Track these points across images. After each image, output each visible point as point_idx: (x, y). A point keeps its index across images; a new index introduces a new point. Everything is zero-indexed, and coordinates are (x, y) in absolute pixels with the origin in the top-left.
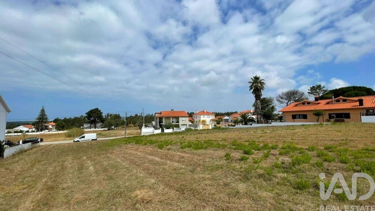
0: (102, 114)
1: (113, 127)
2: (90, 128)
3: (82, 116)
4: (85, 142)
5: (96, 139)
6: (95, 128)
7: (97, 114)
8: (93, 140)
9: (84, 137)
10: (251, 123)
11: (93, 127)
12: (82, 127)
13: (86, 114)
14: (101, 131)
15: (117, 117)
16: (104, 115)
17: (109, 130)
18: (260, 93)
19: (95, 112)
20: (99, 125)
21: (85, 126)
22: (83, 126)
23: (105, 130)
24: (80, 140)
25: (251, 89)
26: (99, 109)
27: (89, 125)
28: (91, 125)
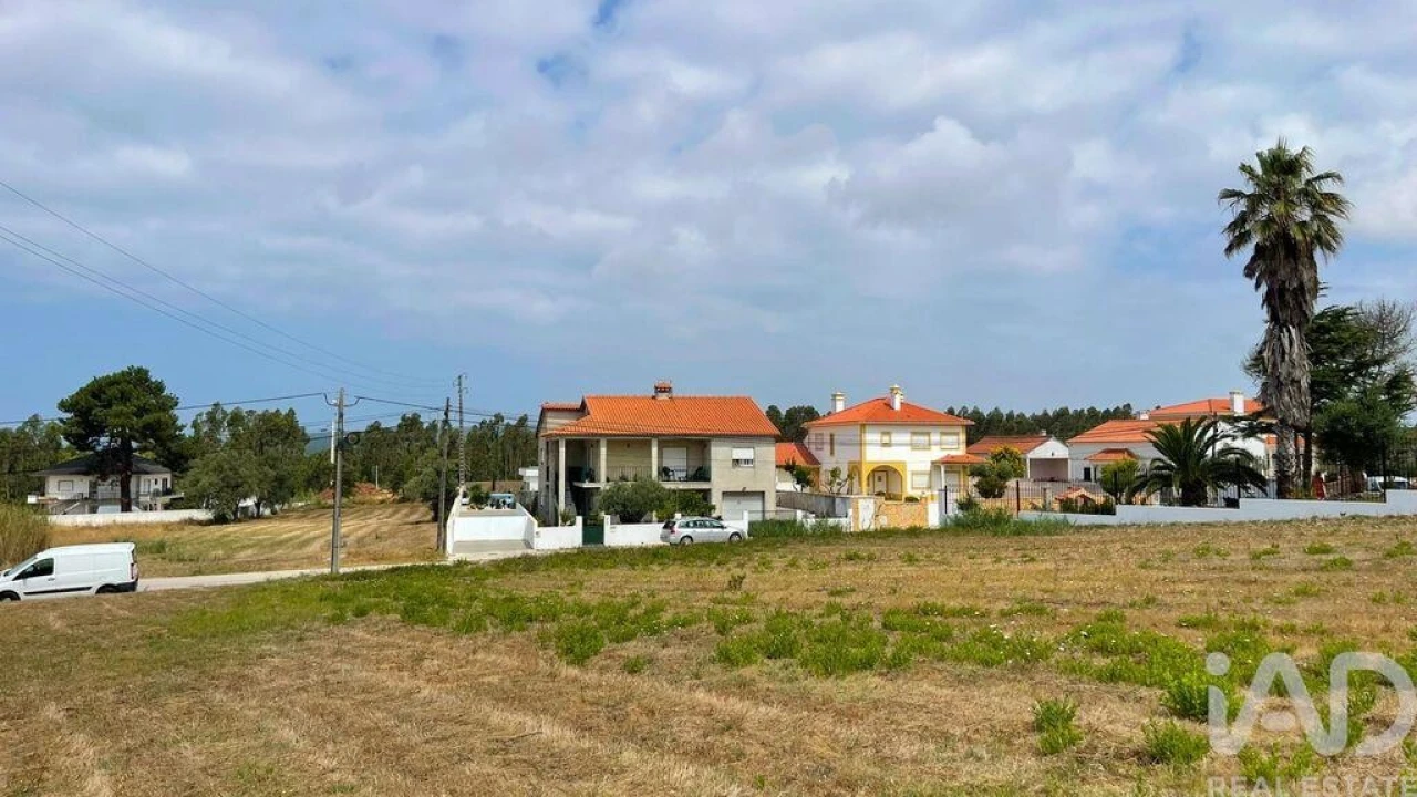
0: (176, 412)
1: (250, 502)
2: (92, 503)
3: (34, 422)
4: (54, 605)
5: (131, 587)
6: (126, 508)
7: (141, 412)
8: (105, 589)
9: (46, 569)
10: (1231, 491)
11: (106, 501)
12: (32, 499)
13: (63, 406)
14: (167, 526)
15: (279, 430)
16: (186, 418)
17: (220, 520)
18: (1306, 276)
19: (124, 398)
20: (150, 484)
21: (57, 489)
22: (40, 489)
23: (191, 522)
24: (19, 587)
25: (1240, 240)
26: (154, 377)
27: (82, 486)
28: (93, 486)
